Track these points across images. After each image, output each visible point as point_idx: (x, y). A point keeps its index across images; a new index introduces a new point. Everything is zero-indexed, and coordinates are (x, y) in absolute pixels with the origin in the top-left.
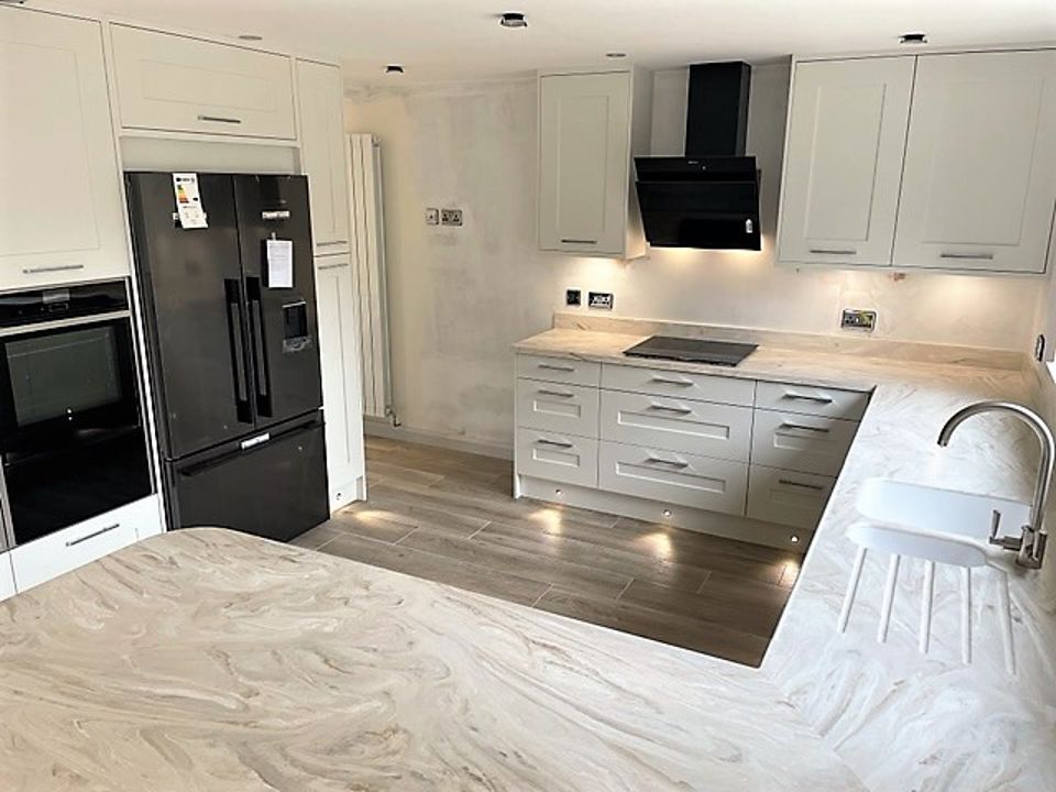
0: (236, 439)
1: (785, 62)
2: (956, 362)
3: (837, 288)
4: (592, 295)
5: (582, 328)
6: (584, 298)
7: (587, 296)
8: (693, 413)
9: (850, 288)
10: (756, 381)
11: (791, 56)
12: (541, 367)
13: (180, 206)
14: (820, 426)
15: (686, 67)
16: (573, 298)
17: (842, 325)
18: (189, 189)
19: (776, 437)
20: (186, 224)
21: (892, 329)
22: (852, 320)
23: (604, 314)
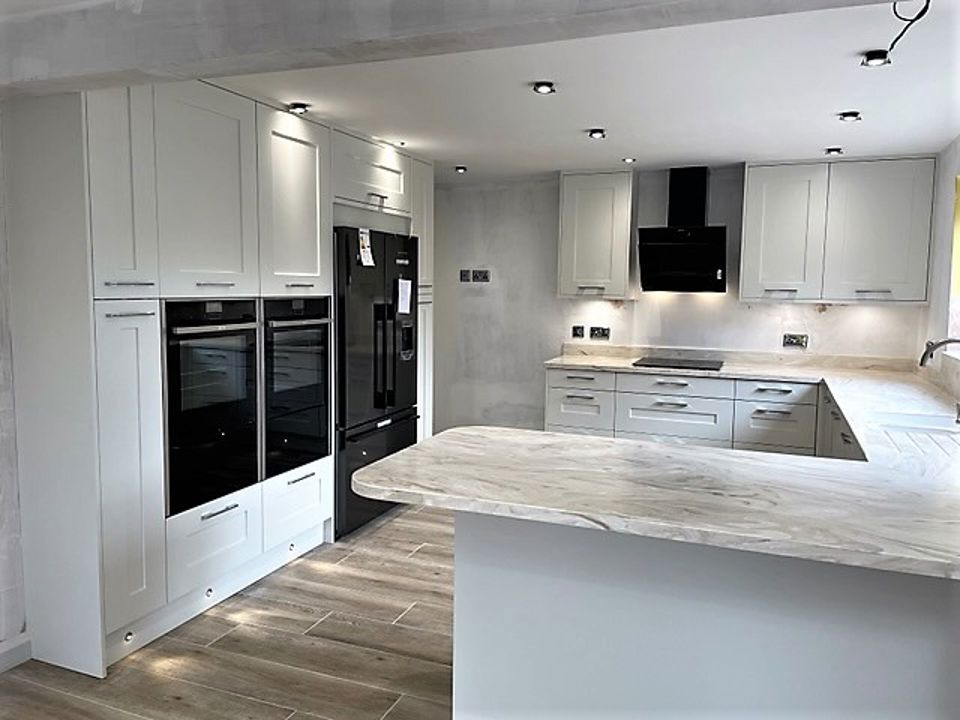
0: (374, 420)
1: (740, 167)
2: (867, 368)
3: (778, 319)
4: (593, 330)
5: (585, 354)
6: (587, 332)
7: (589, 330)
8: (689, 406)
9: (789, 319)
10: (735, 379)
11: (744, 164)
12: (569, 377)
13: (361, 250)
14: (784, 410)
15: (666, 170)
16: (577, 332)
17: (784, 345)
18: (365, 240)
19: (752, 420)
20: (365, 264)
21: (820, 346)
22: (791, 341)
23: (602, 342)
